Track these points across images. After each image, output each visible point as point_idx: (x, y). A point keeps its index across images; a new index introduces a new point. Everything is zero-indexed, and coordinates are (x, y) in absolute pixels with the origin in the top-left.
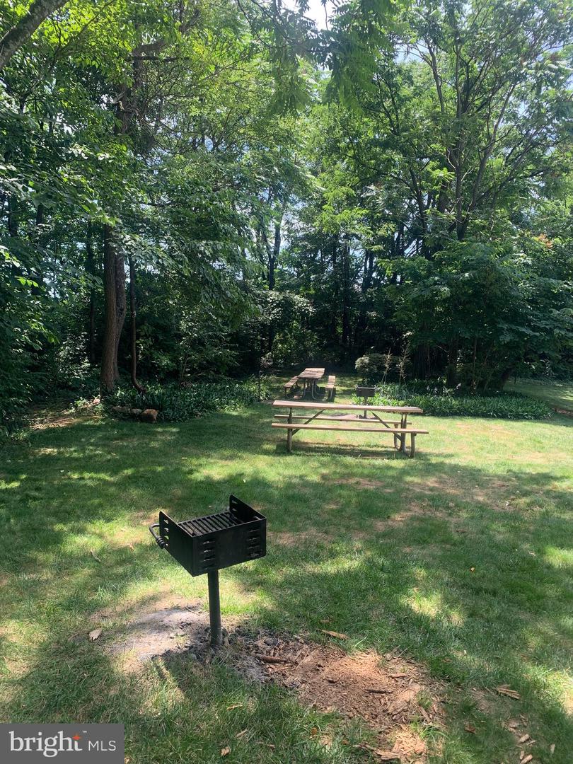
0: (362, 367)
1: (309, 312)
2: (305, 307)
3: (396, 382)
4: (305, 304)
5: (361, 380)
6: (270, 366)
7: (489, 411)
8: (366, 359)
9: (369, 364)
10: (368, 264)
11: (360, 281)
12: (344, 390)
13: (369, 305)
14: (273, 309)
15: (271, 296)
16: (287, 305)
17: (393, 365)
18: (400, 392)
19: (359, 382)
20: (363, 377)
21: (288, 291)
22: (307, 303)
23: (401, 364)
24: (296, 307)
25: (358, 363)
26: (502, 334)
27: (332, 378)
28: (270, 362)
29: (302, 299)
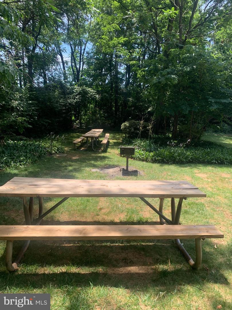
0: (125, 128)
1: (96, 98)
2: (94, 95)
3: (147, 138)
4: (94, 94)
5: (124, 135)
6: (78, 128)
7: (212, 160)
8: (127, 124)
9: (129, 126)
10: (127, 76)
11: (124, 83)
12: (114, 143)
13: (128, 94)
14: (76, 96)
15: (75, 88)
16: (84, 94)
17: (145, 127)
18: (150, 146)
19: (123, 136)
20: (125, 133)
21: (85, 86)
22: (95, 93)
23: (150, 127)
24: (89, 95)
25: (122, 126)
26: (212, 105)
27: (107, 135)
28: (78, 125)
29: (92, 91)
